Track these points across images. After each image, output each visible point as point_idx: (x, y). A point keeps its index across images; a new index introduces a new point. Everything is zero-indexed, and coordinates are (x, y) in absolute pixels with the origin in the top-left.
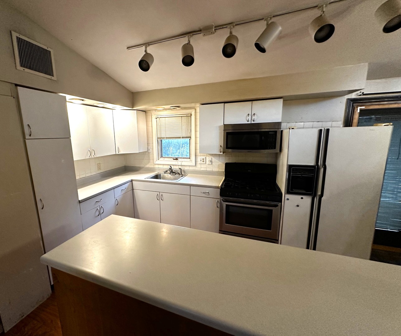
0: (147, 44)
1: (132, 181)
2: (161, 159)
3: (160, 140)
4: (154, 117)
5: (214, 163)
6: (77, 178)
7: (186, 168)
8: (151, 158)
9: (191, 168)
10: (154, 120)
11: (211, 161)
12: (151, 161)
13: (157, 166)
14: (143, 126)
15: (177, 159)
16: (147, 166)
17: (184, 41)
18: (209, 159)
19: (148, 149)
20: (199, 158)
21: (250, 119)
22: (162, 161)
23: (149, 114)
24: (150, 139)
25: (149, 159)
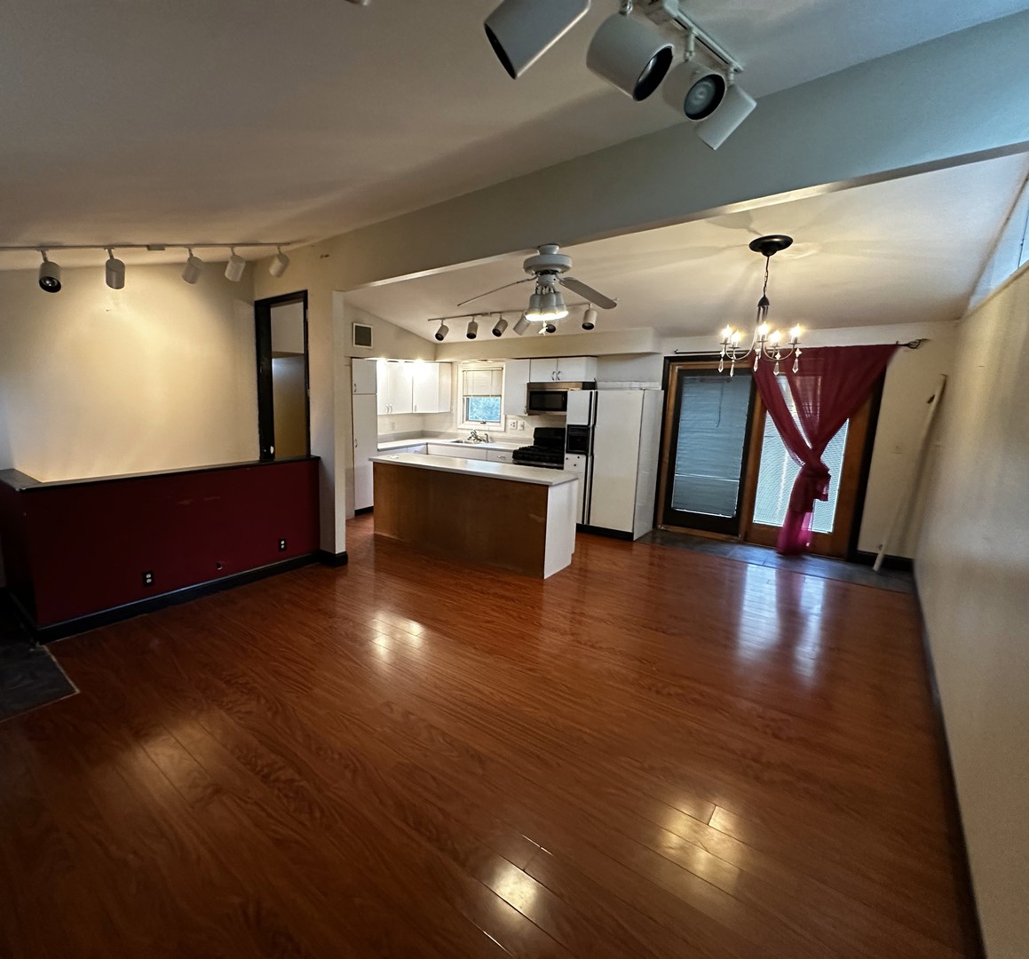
0: (443, 319)
1: (427, 444)
2: (468, 422)
3: (467, 400)
4: (460, 370)
5: (526, 429)
6: (379, 434)
7: (494, 435)
8: (454, 421)
9: (500, 435)
10: (460, 373)
11: (523, 426)
12: (454, 425)
13: (460, 431)
14: (446, 380)
15: (485, 423)
16: (450, 431)
17: (470, 320)
18: (520, 423)
19: (451, 409)
20: (510, 422)
21: (555, 378)
22: (468, 425)
23: (455, 366)
24: (455, 397)
25: (452, 422)
